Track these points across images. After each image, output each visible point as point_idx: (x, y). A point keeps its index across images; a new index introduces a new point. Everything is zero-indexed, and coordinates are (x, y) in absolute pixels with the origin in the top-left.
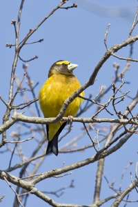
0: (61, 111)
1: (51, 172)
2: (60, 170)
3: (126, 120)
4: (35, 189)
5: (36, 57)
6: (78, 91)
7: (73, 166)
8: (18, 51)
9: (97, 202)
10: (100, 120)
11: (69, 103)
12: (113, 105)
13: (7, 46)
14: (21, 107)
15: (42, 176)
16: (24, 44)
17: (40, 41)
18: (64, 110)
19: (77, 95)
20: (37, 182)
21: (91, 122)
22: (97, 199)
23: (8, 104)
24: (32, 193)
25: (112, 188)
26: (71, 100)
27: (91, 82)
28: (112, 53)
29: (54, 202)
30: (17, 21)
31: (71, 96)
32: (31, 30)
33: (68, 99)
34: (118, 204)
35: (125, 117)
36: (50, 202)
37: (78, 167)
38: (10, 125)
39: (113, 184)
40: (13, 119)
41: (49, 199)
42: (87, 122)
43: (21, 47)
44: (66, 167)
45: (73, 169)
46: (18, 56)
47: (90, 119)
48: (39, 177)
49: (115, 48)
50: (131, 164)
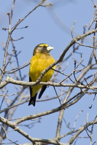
0: (39, 78)
1: (29, 116)
2: (35, 115)
3: (83, 86)
4: (17, 128)
5: (22, 38)
6: (51, 65)
7: (44, 113)
8: (10, 34)
9: (58, 136)
10: (65, 85)
11: (45, 73)
12: (74, 74)
13: (3, 29)
14: (11, 72)
15: (23, 119)
16: (15, 29)
17: (26, 27)
18: (42, 78)
19: (51, 68)
20: (19, 123)
21: (59, 86)
22: (58, 134)
23: (3, 69)
24: (15, 130)
25: (68, 127)
26: (47, 71)
27: (61, 60)
28: (76, 41)
29: (30, 137)
30: (10, 13)
31: (47, 69)
32: (20, 20)
33: (44, 71)
34: (73, 140)
35: (82, 84)
36: (27, 137)
37: (47, 114)
38: (4, 86)
39: (69, 124)
40: (6, 81)
41: (26, 134)
42: (56, 86)
43: (12, 31)
44: (40, 114)
45: (44, 115)
46: (10, 37)
47: (58, 84)
48: (21, 120)
49: (78, 38)
50: (82, 111)
